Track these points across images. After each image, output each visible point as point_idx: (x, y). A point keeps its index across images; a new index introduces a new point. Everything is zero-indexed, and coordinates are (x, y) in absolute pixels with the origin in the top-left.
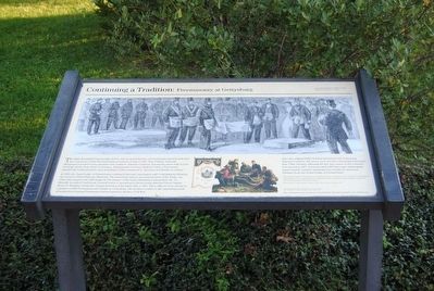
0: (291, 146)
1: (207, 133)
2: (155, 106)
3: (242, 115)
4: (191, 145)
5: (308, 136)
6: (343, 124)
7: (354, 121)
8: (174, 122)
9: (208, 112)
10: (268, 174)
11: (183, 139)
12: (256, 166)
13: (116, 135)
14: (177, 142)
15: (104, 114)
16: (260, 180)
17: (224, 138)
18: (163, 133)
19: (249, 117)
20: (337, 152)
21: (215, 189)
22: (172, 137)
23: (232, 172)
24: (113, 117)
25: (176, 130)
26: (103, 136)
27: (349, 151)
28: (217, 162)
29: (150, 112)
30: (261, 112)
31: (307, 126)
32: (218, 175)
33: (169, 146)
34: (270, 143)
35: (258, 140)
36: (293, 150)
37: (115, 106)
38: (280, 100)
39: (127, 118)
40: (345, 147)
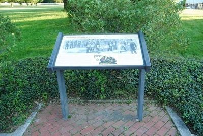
0: (120, 52)
1: (97, 49)
2: (83, 42)
4: (93, 52)
5: (125, 49)
7: (138, 45)
8: (88, 46)
9: (98, 43)
10: (114, 59)
11: (91, 50)
12: (111, 58)
13: (73, 50)
14: (89, 51)
15: (69, 44)
16: (112, 61)
17: (102, 50)
18: (85, 49)
19: (109, 44)
20: (133, 53)
21: (100, 64)
22: (88, 50)
23: (104, 59)
24: (72, 45)
25: (89, 48)
26: (69, 50)
27: (136, 53)
28: (100, 56)
29: (82, 43)
30: (112, 43)
31: (125, 46)
32: (101, 60)
33: (87, 52)
34: (115, 51)
35: (111, 50)
38: (117, 39)
39: (75, 45)
40: (135, 52)
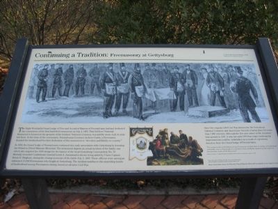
0: (211, 115)
1: (138, 101)
2: (92, 72)
3: (167, 81)
4: (126, 114)
5: (223, 104)
6: (251, 92)
7: (259, 88)
8: (109, 89)
10: (194, 144)
11: (118, 107)
12: (183, 136)
13: (60, 103)
14: (113, 111)
15: (50, 80)
16: (187, 151)
17: (153, 106)
18: (100, 100)
19: (173, 84)
20: (248, 120)
21: (150, 161)
22: (108, 105)
23: (163, 143)
24: (57, 83)
25: (112, 97)
26: (50, 104)
27: (258, 120)
28: (149, 131)
29: (89, 78)
30: (183, 78)
31: (222, 93)
32: (152, 147)
33: (107, 115)
34: (193, 111)
35: (182, 108)
36: (212, 119)
37: (58, 72)
38: (197, 66)
39: (69, 85)
40: (254, 114)
